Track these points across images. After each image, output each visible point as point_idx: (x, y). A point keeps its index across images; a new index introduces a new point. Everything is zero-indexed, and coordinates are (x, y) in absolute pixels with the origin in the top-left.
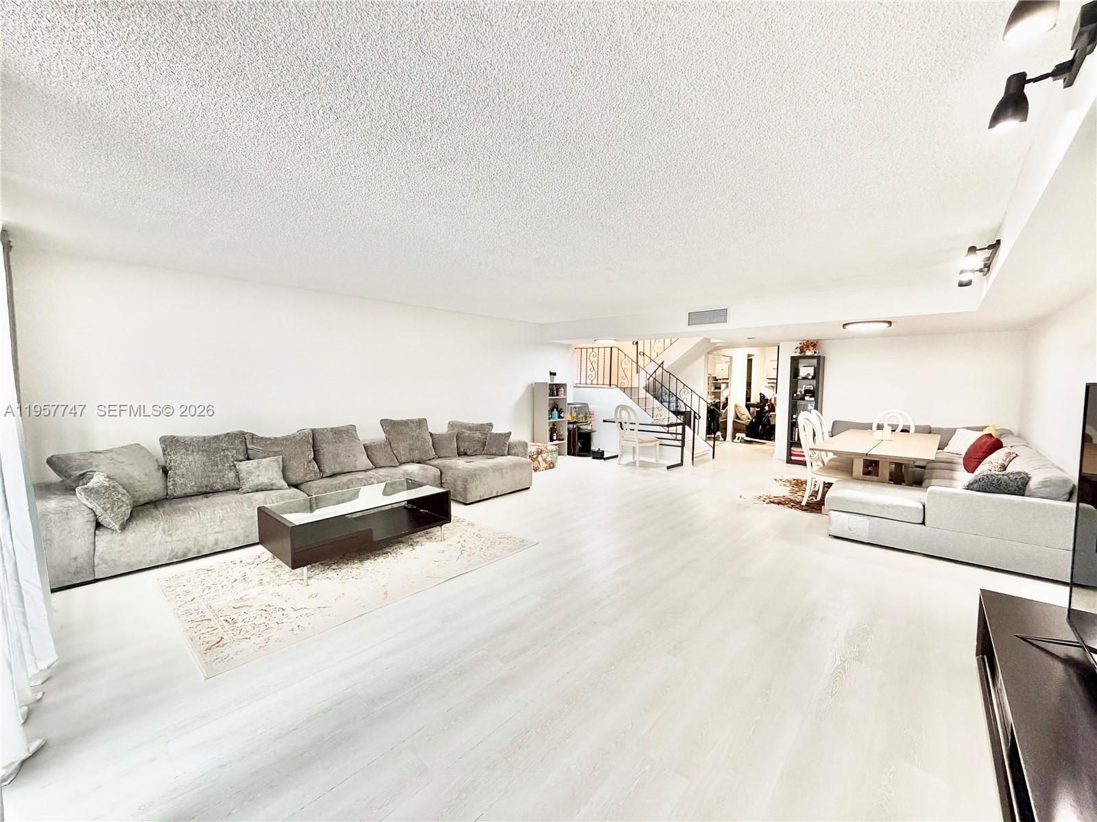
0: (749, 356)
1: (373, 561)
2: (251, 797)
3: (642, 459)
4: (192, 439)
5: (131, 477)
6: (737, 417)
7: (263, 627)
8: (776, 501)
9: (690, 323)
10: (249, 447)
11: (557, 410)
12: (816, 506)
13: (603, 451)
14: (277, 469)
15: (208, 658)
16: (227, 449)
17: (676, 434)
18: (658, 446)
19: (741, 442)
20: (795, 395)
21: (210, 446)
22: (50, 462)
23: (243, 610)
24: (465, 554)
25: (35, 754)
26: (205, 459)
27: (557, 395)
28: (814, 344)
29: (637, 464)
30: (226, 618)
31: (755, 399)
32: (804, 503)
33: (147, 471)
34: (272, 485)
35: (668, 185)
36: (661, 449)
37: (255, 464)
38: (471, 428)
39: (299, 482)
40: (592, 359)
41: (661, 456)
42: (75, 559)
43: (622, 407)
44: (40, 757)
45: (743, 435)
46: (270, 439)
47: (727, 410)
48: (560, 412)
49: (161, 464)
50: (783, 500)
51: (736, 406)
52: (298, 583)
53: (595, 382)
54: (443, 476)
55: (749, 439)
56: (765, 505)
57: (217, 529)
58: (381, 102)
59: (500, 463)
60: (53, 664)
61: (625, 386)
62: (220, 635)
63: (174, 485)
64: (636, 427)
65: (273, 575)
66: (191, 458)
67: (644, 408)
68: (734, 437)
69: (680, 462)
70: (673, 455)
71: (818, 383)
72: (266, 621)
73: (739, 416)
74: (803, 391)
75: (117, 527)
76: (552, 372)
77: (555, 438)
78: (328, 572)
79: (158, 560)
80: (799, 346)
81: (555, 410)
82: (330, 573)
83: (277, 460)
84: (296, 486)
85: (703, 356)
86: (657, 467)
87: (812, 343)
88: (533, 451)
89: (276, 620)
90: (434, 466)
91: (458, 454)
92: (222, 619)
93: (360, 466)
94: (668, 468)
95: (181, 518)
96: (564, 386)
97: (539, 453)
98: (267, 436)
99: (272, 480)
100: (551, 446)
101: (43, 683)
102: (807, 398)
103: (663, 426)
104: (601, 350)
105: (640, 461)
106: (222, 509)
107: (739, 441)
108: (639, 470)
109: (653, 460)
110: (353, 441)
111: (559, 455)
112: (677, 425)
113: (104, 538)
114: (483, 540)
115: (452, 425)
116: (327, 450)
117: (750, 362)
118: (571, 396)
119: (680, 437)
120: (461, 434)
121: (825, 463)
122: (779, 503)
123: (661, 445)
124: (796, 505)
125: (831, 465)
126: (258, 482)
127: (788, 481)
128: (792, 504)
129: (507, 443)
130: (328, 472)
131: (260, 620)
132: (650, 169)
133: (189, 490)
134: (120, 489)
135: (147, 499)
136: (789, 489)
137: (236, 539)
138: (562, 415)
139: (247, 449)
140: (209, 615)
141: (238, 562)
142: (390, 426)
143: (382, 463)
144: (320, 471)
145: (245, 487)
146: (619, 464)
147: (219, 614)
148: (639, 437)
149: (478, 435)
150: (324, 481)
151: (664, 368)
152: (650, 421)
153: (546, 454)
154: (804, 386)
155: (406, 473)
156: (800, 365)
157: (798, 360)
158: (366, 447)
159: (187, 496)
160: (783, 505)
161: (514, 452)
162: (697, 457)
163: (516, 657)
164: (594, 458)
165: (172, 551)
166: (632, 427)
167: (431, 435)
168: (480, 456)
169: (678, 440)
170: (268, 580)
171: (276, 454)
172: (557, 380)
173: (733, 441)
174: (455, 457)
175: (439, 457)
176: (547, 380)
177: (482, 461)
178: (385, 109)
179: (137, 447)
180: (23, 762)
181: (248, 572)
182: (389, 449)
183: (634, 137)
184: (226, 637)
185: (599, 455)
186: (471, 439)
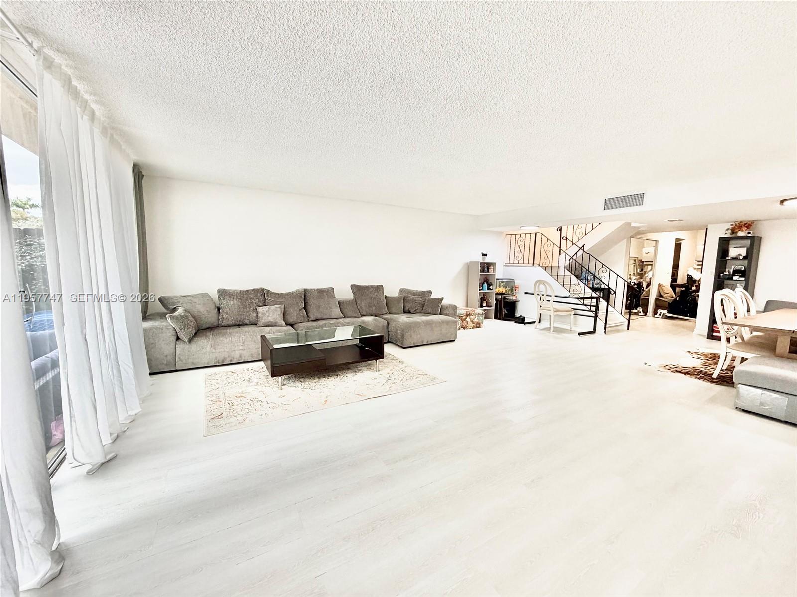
0: (677, 240)
1: (326, 379)
2: (195, 516)
3: (556, 325)
4: (234, 291)
5: (199, 312)
6: (661, 296)
7: (246, 411)
8: (684, 371)
9: (607, 207)
10: (266, 298)
11: (487, 283)
12: (726, 380)
13: (524, 318)
14: (279, 313)
15: (210, 424)
16: (253, 299)
17: (591, 306)
18: (572, 316)
19: (662, 318)
20: (722, 275)
21: (243, 296)
22: (160, 300)
23: (240, 398)
24: (389, 381)
25: (109, 461)
26: (239, 304)
27: (488, 271)
28: (748, 225)
29: (552, 329)
30: (229, 402)
31: (682, 279)
32: (715, 376)
33: (208, 309)
34: (276, 323)
35: (544, 64)
36: (575, 317)
37: (267, 309)
38: (415, 293)
39: (294, 323)
40: (519, 243)
41: (575, 324)
42: (167, 356)
43: (539, 282)
44: (111, 463)
45: (665, 312)
46: (278, 294)
47: (649, 289)
48: (489, 285)
49: (217, 306)
50: (692, 370)
51: (660, 285)
52: (277, 387)
53: (521, 262)
54: (389, 327)
55: (671, 315)
56: (670, 373)
57: (241, 348)
58: (282, 25)
59: (432, 320)
60: (139, 413)
61: (546, 265)
62: (222, 412)
63: (223, 318)
64: (551, 299)
65: (265, 380)
66: (232, 303)
67: (563, 284)
68: (655, 313)
69: (593, 330)
70: (586, 324)
71: (750, 264)
72: (249, 408)
73: (662, 294)
74: (732, 271)
75: (186, 340)
76: (484, 253)
77: (484, 305)
78: (296, 382)
79: (208, 363)
80: (730, 227)
81: (485, 283)
82: (298, 384)
83: (280, 308)
84: (292, 326)
85: (626, 239)
86: (571, 333)
87: (745, 224)
88: (462, 313)
89: (255, 408)
90: (384, 319)
91: (404, 311)
92: (227, 402)
93: (334, 316)
94: (580, 334)
95: (221, 339)
96: (493, 264)
97: (468, 315)
98: (277, 292)
99: (276, 320)
100: (480, 311)
101: (131, 422)
102: (735, 278)
103: (578, 299)
104: (528, 236)
105: (554, 327)
106: (244, 336)
107: (660, 317)
108: (552, 334)
109: (568, 328)
110: (331, 298)
111: (486, 318)
112: (591, 298)
113: (180, 346)
114: (405, 373)
115: (401, 291)
116: (312, 302)
117: (678, 246)
118: (499, 273)
119: (593, 309)
120: (408, 297)
121: (745, 339)
122: (685, 373)
123: (575, 314)
124: (706, 376)
125: (752, 342)
126: (268, 321)
127: (705, 354)
128: (701, 375)
129: (440, 306)
130: (313, 318)
131: (247, 406)
132: (520, 48)
133: (230, 323)
134: (191, 318)
135: (207, 326)
136: (702, 361)
137: (252, 355)
138: (491, 287)
139: (265, 299)
140: (221, 399)
141: (250, 369)
142: (357, 289)
143: (349, 314)
144: (308, 316)
145: (261, 323)
146: (536, 328)
147: (227, 399)
148: (554, 307)
149: (420, 298)
150: (310, 324)
151: (585, 250)
152: (568, 294)
153: (474, 317)
154: (733, 267)
155: (363, 322)
156: (730, 246)
157: (729, 241)
158: (339, 303)
159: (229, 326)
160: (691, 375)
161: (445, 313)
162: (608, 327)
163: (396, 462)
164: (515, 322)
165: (216, 358)
166: (549, 298)
167: (386, 297)
168: (419, 315)
169: (592, 312)
170: (261, 382)
171: (281, 303)
172: (488, 260)
173: (654, 317)
174: (402, 313)
175: (390, 313)
176: (480, 259)
177: (419, 317)
178: (287, 31)
179: (205, 295)
180: (103, 464)
181: (253, 376)
182: (355, 306)
183: (494, 15)
184: (224, 413)
185: (521, 321)
186: (414, 301)
